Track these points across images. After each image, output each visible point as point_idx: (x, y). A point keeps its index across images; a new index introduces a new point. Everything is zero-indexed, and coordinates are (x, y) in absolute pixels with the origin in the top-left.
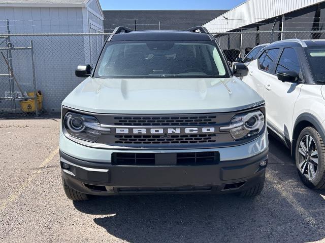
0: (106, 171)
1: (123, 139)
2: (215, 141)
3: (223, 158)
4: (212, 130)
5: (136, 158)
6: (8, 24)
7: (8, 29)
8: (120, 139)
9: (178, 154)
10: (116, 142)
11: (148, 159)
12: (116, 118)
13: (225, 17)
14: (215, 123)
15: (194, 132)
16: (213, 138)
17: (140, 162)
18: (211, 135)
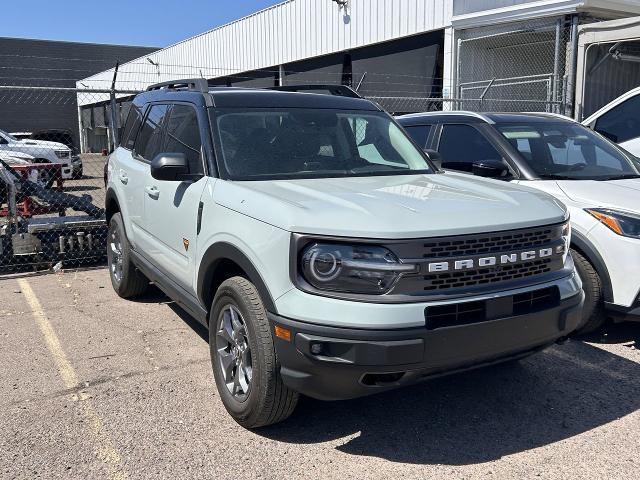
0: (420, 341)
1: (439, 282)
2: (549, 269)
4: (549, 252)
5: (457, 313)
8: (433, 283)
9: (514, 296)
10: (426, 289)
11: (475, 312)
12: (426, 246)
13: (151, 62)
14: (549, 240)
15: (531, 257)
16: (549, 265)
17: (463, 319)
18: (548, 260)
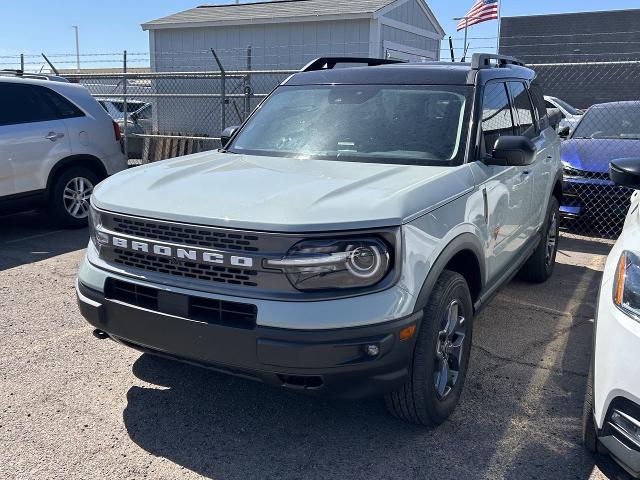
0: (97, 305)
1: (123, 257)
2: (255, 285)
3: (261, 320)
4: (248, 262)
5: (136, 292)
6: (249, 54)
7: (249, 62)
9: (191, 297)
10: (117, 261)
12: (115, 219)
14: (256, 249)
15: (217, 261)
16: (252, 279)
18: (248, 271)
